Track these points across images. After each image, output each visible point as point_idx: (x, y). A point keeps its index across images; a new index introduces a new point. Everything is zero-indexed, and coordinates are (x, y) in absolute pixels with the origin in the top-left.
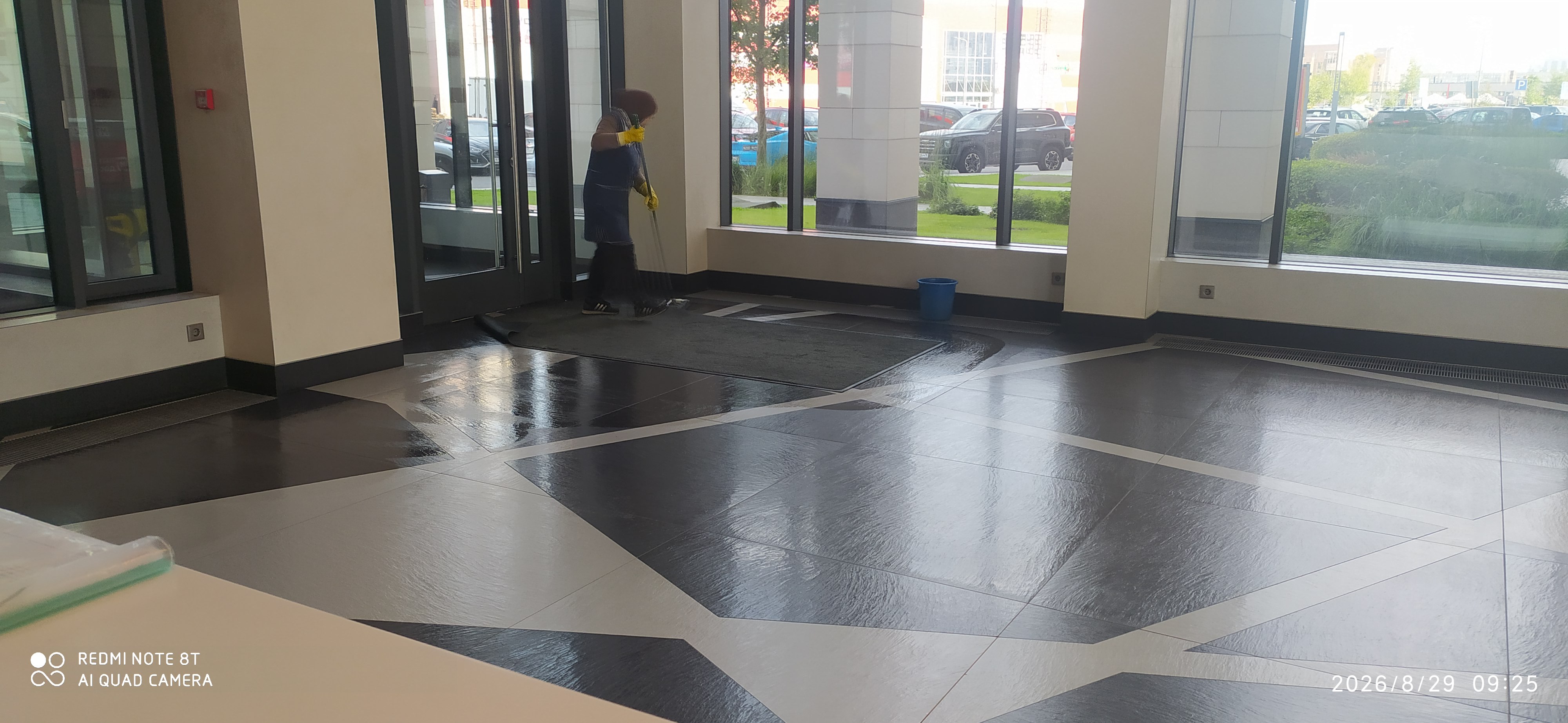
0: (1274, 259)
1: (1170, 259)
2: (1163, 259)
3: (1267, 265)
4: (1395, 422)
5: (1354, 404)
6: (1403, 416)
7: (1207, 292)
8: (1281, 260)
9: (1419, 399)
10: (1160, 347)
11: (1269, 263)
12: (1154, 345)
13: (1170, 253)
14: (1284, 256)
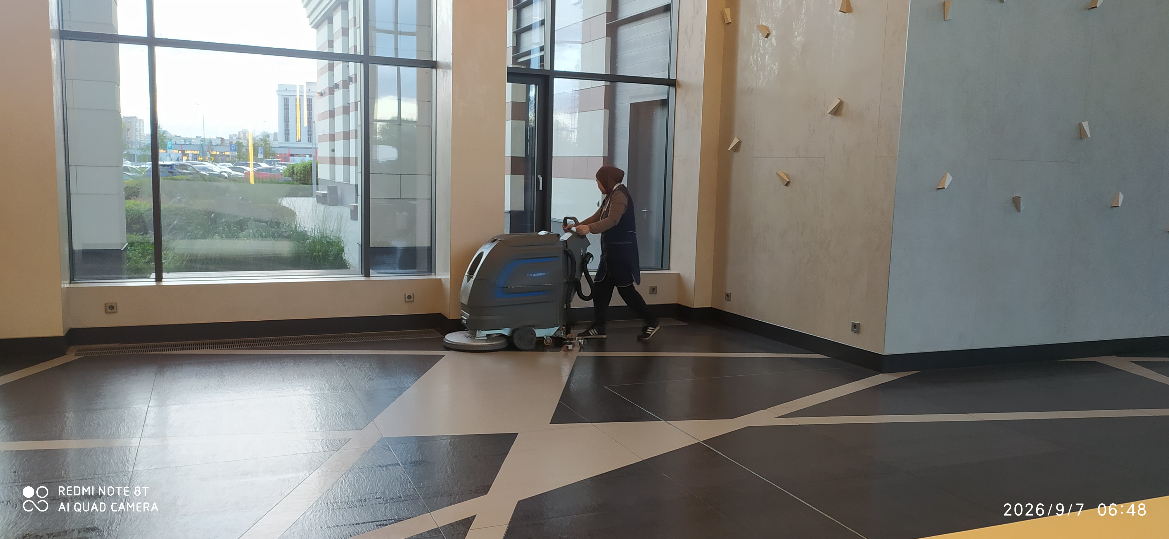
0: (159, 279)
1: (72, 285)
2: (67, 286)
3: (155, 283)
4: (282, 380)
5: (250, 373)
6: (284, 375)
7: (111, 308)
8: (162, 278)
9: (287, 362)
10: (81, 357)
11: (156, 281)
12: (76, 356)
13: (72, 280)
14: (165, 275)
